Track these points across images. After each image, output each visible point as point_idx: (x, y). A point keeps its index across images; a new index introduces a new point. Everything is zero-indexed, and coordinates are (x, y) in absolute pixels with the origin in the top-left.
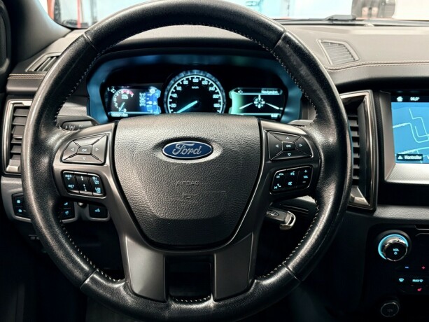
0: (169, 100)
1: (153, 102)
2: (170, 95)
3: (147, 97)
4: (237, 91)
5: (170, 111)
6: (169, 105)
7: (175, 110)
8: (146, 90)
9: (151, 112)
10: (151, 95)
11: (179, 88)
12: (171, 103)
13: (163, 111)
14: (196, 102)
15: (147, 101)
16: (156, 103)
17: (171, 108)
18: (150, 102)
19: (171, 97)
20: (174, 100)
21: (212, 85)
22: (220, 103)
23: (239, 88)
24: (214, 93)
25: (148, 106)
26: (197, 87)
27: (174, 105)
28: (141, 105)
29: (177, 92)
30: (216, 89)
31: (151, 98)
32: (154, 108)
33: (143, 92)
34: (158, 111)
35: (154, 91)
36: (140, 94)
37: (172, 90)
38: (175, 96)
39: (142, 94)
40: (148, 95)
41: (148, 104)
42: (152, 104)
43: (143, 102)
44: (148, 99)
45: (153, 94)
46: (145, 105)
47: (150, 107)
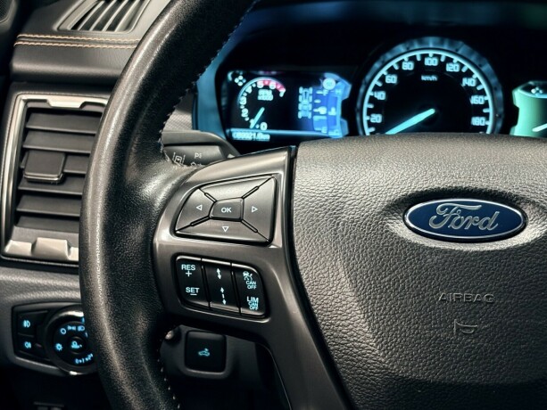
0: (367, 105)
1: (329, 110)
2: (370, 93)
3: (315, 96)
4: (528, 89)
5: (368, 131)
6: (366, 118)
7: (380, 129)
8: (314, 81)
9: (324, 131)
10: (325, 93)
11: (392, 79)
12: (370, 112)
13: (354, 131)
14: (431, 112)
15: (315, 106)
16: (336, 112)
17: (370, 124)
18: (322, 110)
19: (372, 100)
20: (378, 107)
21: (469, 74)
22: (487, 116)
23: (531, 83)
24: (472, 91)
25: (316, 118)
26: (434, 78)
27: (377, 118)
28: (300, 115)
29: (385, 87)
30: (479, 83)
31: (326, 101)
32: (330, 122)
33: (306, 86)
34: (338, 132)
35: (334, 85)
36: (301, 90)
37: (376, 82)
38: (381, 96)
39: (306, 90)
40: (319, 92)
41: (318, 114)
42: (326, 115)
43: (305, 107)
44: (318, 101)
45: (330, 91)
46: (309, 116)
47: (320, 120)
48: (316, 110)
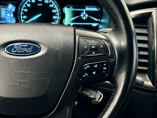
0: (22, 13)
2: (22, 9)
3: (6, 11)
4: (69, 7)
5: (22, 21)
6: (22, 17)
7: (26, 20)
8: (6, 5)
9: (9, 21)
10: (9, 10)
11: (29, 5)
12: (23, 15)
13: (18, 21)
14: (40, 15)
15: (6, 13)
16: (12, 15)
17: (23, 19)
18: (9, 15)
19: (23, 11)
20: (25, 13)
21: (51, 3)
22: (57, 16)
23: (70, 6)
24: (53, 8)
25: (7, 17)
26: (41, 5)
27: (25, 17)
28: (2, 17)
29: (27, 8)
30: (54, 6)
31: (9, 12)
32: (11, 19)
33: (3, 8)
34: (14, 21)
35: (11, 7)
36: (2, 9)
37: (24, 6)
38: (26, 10)
39: (3, 9)
40: (7, 10)
41: (7, 16)
42: (10, 16)
43: (3, 14)
44: (7, 12)
45: (11, 9)
46: (5, 17)
47: (8, 18)
48: (7, 15)
